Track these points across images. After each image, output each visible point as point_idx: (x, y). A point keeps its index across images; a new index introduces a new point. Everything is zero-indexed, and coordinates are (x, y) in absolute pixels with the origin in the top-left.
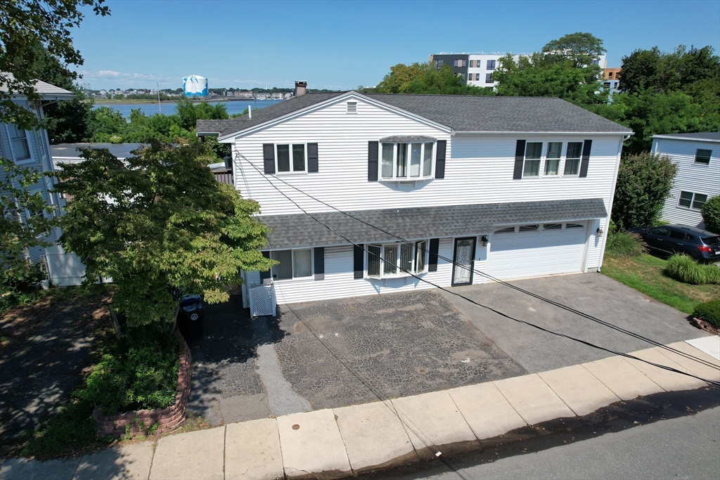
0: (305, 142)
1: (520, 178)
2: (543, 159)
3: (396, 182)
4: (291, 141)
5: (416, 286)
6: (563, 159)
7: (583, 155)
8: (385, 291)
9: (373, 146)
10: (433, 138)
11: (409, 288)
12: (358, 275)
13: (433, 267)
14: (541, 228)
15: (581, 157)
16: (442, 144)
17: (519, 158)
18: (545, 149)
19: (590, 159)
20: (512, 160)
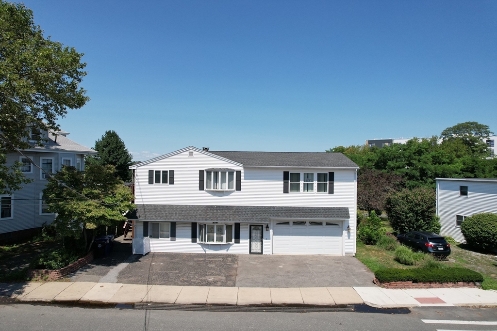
0: (168, 169)
1: (288, 192)
2: (302, 183)
3: (213, 191)
4: (161, 169)
5: (227, 251)
6: (315, 183)
7: (329, 180)
8: (209, 251)
9: (201, 173)
10: (233, 170)
11: (223, 252)
12: (194, 241)
13: (237, 241)
14: (308, 224)
16: (239, 173)
17: (286, 181)
18: (302, 177)
19: (335, 183)
20: (282, 182)
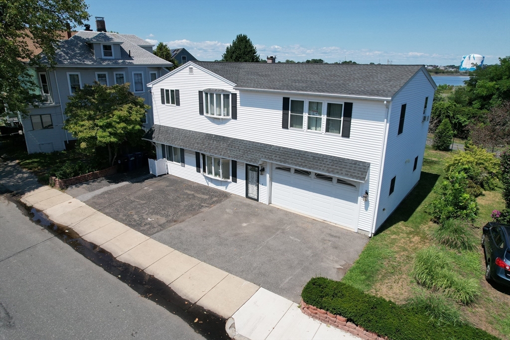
0: (174, 89)
1: (287, 128)
2: (305, 116)
3: (211, 117)
4: (170, 88)
5: (226, 188)
6: (324, 118)
7: (344, 116)
8: (212, 185)
9: (200, 93)
10: (228, 92)
11: (222, 189)
12: (199, 171)
13: (235, 181)
14: (313, 176)
15: (342, 118)
16: (234, 95)
17: (286, 111)
18: (306, 106)
19: (352, 121)
20: (281, 112)
